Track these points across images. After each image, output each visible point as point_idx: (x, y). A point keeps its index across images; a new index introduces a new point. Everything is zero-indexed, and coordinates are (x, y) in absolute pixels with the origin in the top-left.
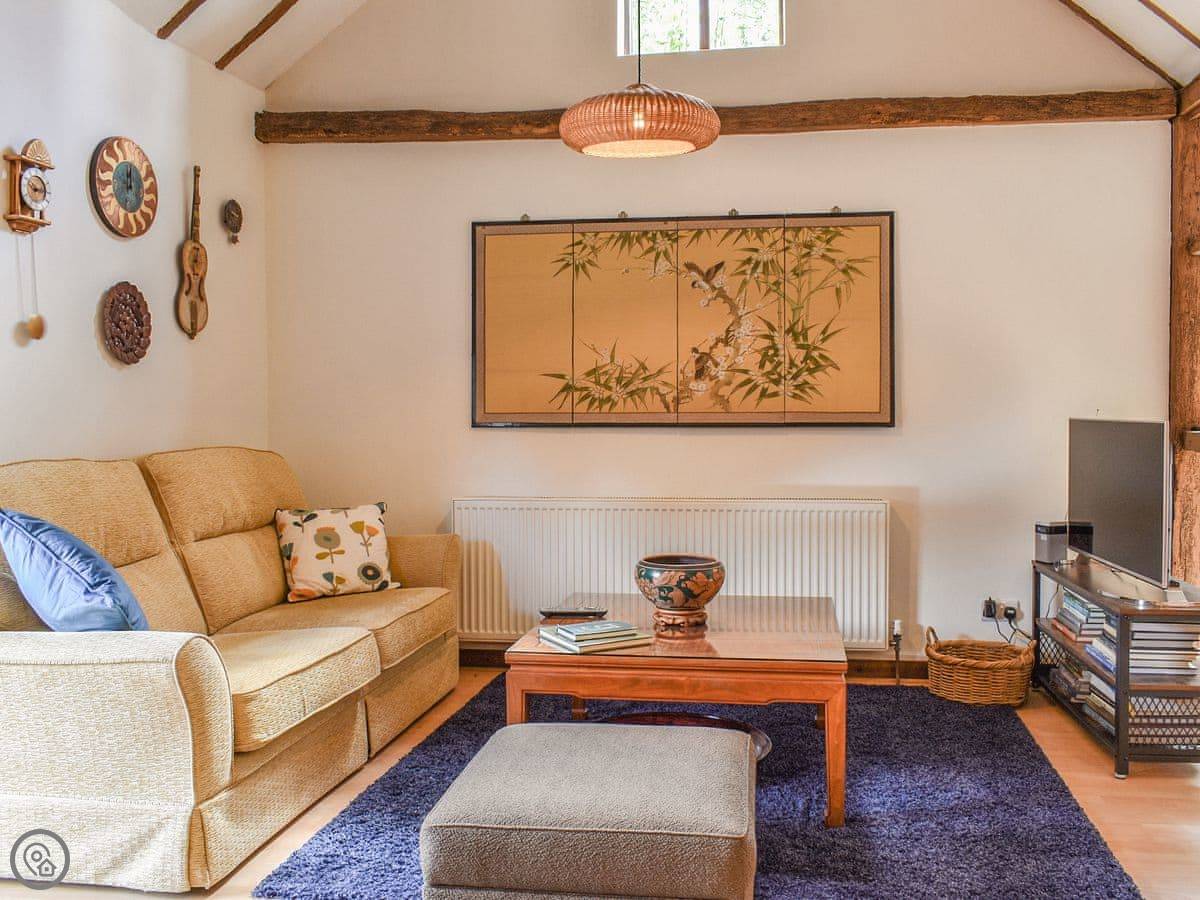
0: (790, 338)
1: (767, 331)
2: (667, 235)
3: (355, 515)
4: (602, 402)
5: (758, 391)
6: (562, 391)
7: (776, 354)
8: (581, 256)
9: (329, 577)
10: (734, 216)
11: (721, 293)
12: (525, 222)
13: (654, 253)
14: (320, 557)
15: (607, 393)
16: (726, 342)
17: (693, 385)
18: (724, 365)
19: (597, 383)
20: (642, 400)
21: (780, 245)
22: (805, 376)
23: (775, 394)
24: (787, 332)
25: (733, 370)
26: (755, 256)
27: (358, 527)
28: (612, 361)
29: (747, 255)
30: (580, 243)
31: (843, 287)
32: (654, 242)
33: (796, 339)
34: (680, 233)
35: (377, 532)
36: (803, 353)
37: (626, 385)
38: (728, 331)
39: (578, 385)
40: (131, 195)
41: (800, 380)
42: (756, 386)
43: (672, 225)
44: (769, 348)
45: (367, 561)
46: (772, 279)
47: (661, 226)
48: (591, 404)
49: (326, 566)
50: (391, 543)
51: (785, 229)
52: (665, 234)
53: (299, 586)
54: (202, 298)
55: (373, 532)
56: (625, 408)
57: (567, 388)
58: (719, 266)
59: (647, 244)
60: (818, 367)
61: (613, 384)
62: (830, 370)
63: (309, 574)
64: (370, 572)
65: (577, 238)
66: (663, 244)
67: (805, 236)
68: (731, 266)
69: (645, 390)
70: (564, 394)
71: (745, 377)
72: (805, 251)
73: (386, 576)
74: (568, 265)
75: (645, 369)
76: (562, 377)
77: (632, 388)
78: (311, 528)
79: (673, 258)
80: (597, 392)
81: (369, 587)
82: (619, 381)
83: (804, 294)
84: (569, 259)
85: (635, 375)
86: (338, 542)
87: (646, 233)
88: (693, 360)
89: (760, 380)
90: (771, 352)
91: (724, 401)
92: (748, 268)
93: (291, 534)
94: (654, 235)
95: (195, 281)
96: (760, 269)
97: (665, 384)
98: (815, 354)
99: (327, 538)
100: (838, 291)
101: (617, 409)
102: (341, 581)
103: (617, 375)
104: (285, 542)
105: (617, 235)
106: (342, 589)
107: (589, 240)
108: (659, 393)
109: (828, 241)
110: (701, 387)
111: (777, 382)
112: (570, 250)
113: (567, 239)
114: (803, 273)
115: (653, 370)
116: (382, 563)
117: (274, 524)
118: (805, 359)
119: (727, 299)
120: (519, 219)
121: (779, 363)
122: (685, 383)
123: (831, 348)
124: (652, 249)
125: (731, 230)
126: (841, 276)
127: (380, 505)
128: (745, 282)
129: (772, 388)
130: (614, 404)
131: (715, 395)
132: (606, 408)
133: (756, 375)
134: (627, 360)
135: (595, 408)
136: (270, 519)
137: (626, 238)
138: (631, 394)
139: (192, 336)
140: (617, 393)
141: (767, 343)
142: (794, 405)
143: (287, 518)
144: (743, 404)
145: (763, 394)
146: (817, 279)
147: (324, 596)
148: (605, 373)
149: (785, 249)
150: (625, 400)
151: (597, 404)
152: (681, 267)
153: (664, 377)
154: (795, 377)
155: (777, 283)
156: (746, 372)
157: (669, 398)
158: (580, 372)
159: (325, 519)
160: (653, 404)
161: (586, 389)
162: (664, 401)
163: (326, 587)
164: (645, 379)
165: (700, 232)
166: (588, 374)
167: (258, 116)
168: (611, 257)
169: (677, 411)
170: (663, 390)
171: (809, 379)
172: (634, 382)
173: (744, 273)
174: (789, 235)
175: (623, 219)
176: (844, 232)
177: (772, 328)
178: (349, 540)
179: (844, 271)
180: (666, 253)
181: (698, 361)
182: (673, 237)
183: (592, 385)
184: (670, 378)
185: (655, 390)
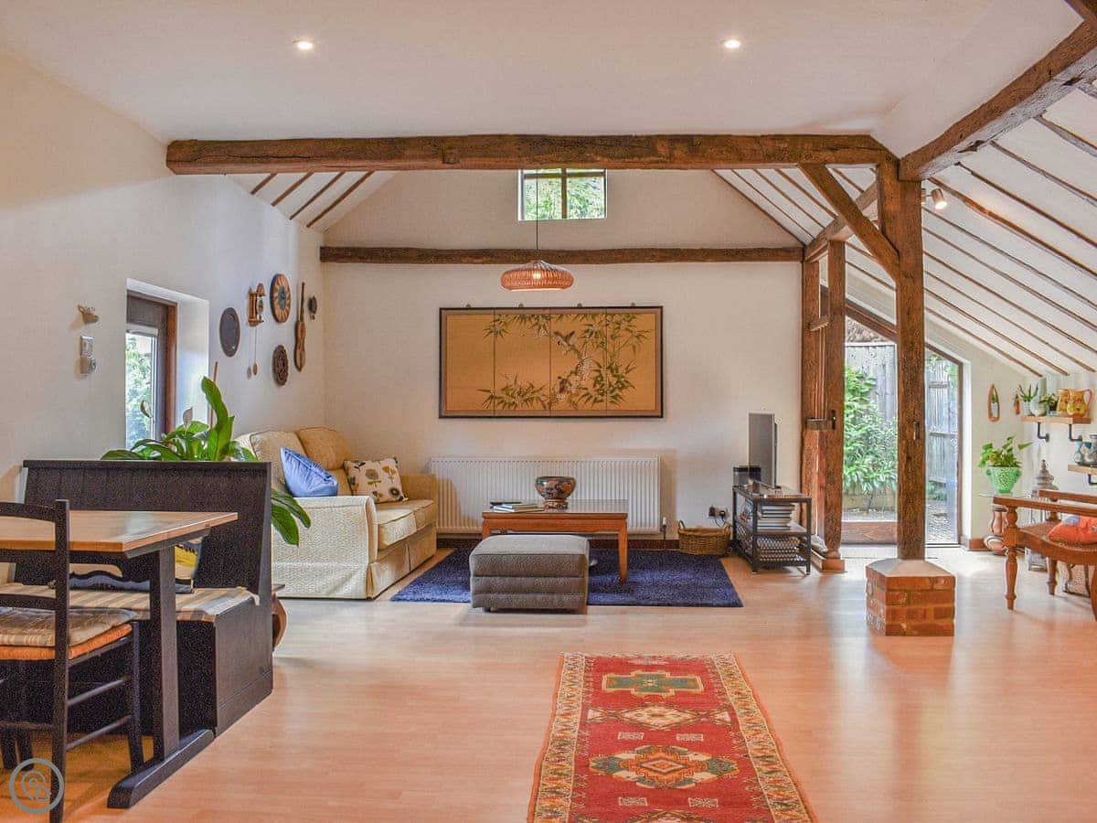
0: (609, 371)
1: (597, 368)
2: (546, 317)
3: (385, 463)
4: (510, 405)
5: (593, 399)
6: (489, 399)
7: (602, 380)
8: (499, 327)
9: (375, 494)
10: (580, 307)
11: (573, 347)
12: (468, 308)
13: (537, 327)
14: (370, 483)
15: (513, 400)
16: (576, 374)
17: (559, 396)
18: (575, 385)
19: (507, 394)
20: (532, 404)
21: (604, 323)
22: (617, 391)
23: (602, 401)
24: (608, 368)
25: (579, 388)
26: (591, 328)
27: (386, 469)
28: (515, 381)
29: (587, 327)
30: (498, 320)
31: (636, 345)
32: (538, 320)
33: (612, 371)
34: (551, 316)
36: (616, 379)
37: (523, 396)
38: (577, 368)
39: (497, 395)
40: (283, 303)
41: (614, 394)
42: (591, 397)
43: (547, 311)
44: (597, 377)
45: (392, 486)
46: (600, 340)
47: (541, 312)
48: (504, 405)
49: (373, 488)
50: (403, 479)
51: (607, 315)
52: (543, 316)
54: (303, 350)
55: (394, 472)
56: (523, 408)
57: (491, 397)
58: (572, 334)
59: (534, 321)
60: (624, 387)
61: (516, 395)
62: (629, 388)
64: (394, 492)
65: (497, 317)
66: (542, 321)
67: (617, 318)
68: (579, 333)
69: (532, 399)
70: (489, 402)
71: (585, 392)
72: (617, 326)
73: (402, 495)
74: (492, 331)
75: (532, 387)
76: (489, 391)
77: (526, 397)
78: (363, 469)
79: (548, 328)
80: (507, 399)
81: (394, 499)
82: (519, 393)
83: (616, 349)
84: (492, 328)
85: (528, 390)
86: (377, 477)
87: (533, 316)
88: (558, 383)
89: (594, 394)
90: (599, 379)
91: (575, 405)
92: (588, 335)
93: (353, 472)
94: (538, 316)
95: (301, 341)
96: (593, 335)
97: (544, 395)
98: (622, 380)
99: (372, 475)
100: (634, 347)
101: (519, 408)
102: (381, 495)
103: (518, 390)
104: (351, 476)
105: (518, 316)
106: (381, 500)
107: (503, 318)
108: (540, 400)
109: (629, 321)
110: (563, 397)
111: (602, 394)
112: (493, 324)
113: (491, 318)
114: (616, 337)
115: (537, 388)
116: (400, 488)
117: (343, 467)
118: (617, 382)
119: (576, 351)
120: (463, 306)
121: (603, 385)
122: (554, 395)
123: (631, 377)
124: (536, 324)
125: (579, 315)
126: (635, 339)
127: (395, 459)
128: (586, 342)
129: (600, 398)
130: (516, 406)
131: (570, 401)
132: (512, 408)
133: (591, 390)
134: (523, 383)
135: (506, 407)
136: (341, 464)
137: (523, 318)
138: (526, 400)
139: (300, 371)
140: (518, 400)
141: (597, 374)
142: (613, 407)
143: (350, 464)
144: (587, 407)
145: (595, 400)
146: (622, 341)
148: (512, 389)
149: (607, 325)
150: (522, 404)
151: (507, 405)
152: (552, 334)
153: (543, 392)
154: (612, 392)
155: (602, 343)
156: (586, 389)
157: (546, 403)
158: (498, 388)
159: (369, 465)
160: (537, 406)
161: (502, 398)
162: (543, 404)
164: (533, 393)
165: (562, 316)
166: (503, 389)
167: (321, 248)
168: (515, 329)
169: (550, 410)
170: (543, 398)
171: (620, 393)
172: (526, 394)
173: (585, 337)
174: (609, 318)
175: (521, 308)
176: (637, 316)
177: (601, 367)
178: (383, 476)
179: (637, 337)
180: (544, 326)
181: (561, 383)
182: (548, 318)
183: (505, 396)
184: (546, 392)
185: (538, 398)
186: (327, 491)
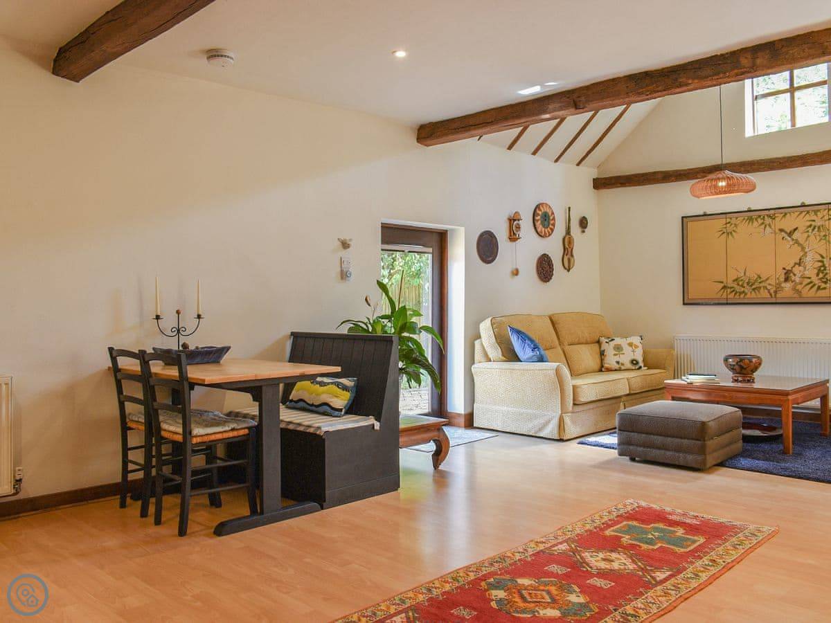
1: (820, 259)
3: (629, 340)
4: (740, 293)
5: (816, 287)
6: (722, 288)
7: (825, 270)
8: (730, 228)
9: (618, 362)
10: (803, 205)
11: (797, 242)
12: (705, 215)
13: (764, 225)
14: (615, 355)
15: (743, 289)
16: (800, 265)
17: (783, 285)
18: (798, 275)
19: (738, 285)
20: (759, 291)
21: (826, 218)
23: (825, 288)
25: (803, 277)
26: (813, 223)
27: (630, 345)
28: (745, 273)
29: (810, 223)
30: (729, 223)
32: (764, 220)
34: (776, 215)
35: (638, 347)
37: (751, 286)
38: (800, 259)
39: (729, 286)
40: (546, 223)
42: (815, 285)
43: (772, 212)
44: (821, 266)
45: (633, 358)
46: (822, 234)
47: (767, 212)
48: (735, 294)
49: (617, 358)
50: (644, 352)
51: (829, 210)
52: (769, 216)
53: (606, 365)
54: (572, 256)
55: (636, 347)
56: (752, 296)
57: (724, 287)
58: (795, 229)
59: (760, 221)
61: (745, 285)
63: (611, 361)
64: (635, 362)
65: (728, 220)
66: (768, 221)
68: (801, 229)
69: (760, 288)
70: (723, 290)
71: (809, 280)
73: (641, 364)
74: (724, 233)
75: (760, 278)
76: (722, 282)
77: (753, 287)
78: (612, 344)
79: (773, 227)
80: (738, 289)
81: (634, 368)
82: (748, 283)
84: (725, 230)
85: (756, 281)
86: (622, 350)
87: (760, 216)
88: (783, 274)
89: (817, 282)
90: (822, 268)
91: (799, 292)
92: (810, 229)
93: (605, 346)
94: (764, 217)
95: (570, 250)
96: (816, 230)
97: (769, 284)
99: (618, 348)
101: (748, 296)
102: (623, 364)
103: (747, 281)
104: (602, 349)
105: (746, 218)
106: (623, 368)
107: (733, 221)
108: (767, 289)
110: (788, 286)
111: (825, 283)
112: (725, 226)
113: (724, 221)
115: (764, 278)
116: (640, 359)
117: (599, 342)
119: (800, 245)
120: (702, 213)
122: (779, 284)
124: (763, 223)
125: (802, 212)
127: (641, 337)
128: (809, 236)
129: (823, 285)
130: (746, 294)
131: (794, 289)
132: (742, 296)
133: (815, 279)
134: (752, 274)
135: (737, 296)
136: (597, 339)
137: (750, 219)
138: (754, 289)
139: (569, 271)
140: (747, 289)
141: (820, 264)
143: (603, 340)
144: (809, 293)
145: (818, 288)
147: (616, 370)
148: (742, 280)
149: (829, 219)
150: (751, 293)
151: (738, 294)
152: (777, 231)
153: (768, 282)
155: (825, 236)
156: (810, 278)
157: (772, 291)
158: (730, 281)
159: (618, 341)
160: (764, 294)
161: (733, 287)
162: (769, 292)
163: (617, 366)
164: (760, 283)
165: (785, 214)
166: (734, 281)
167: (594, 179)
168: (744, 229)
169: (776, 297)
170: (769, 287)
172: (755, 284)
173: (808, 231)
175: (750, 211)
177: (823, 257)
178: (627, 349)
180: (770, 225)
181: (786, 273)
182: (773, 217)
183: (736, 286)
184: (772, 281)
185: (765, 288)
186: (535, 359)
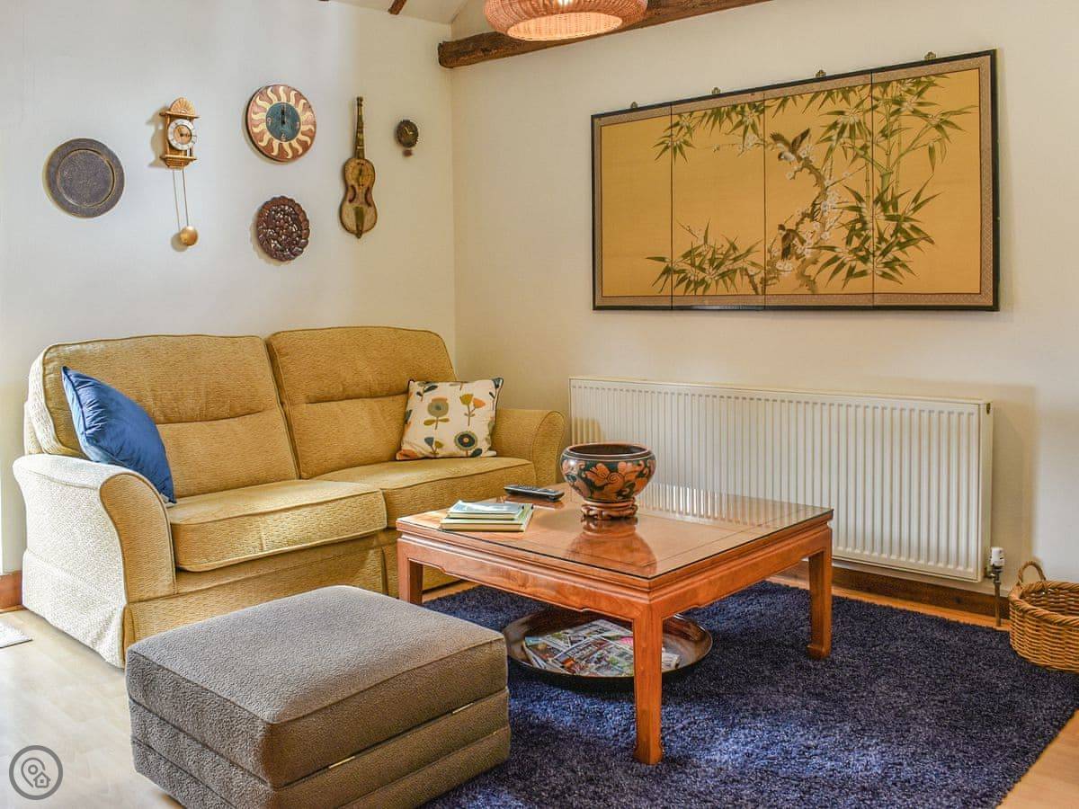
0: (878, 209)
1: (854, 203)
2: (755, 107)
3: (468, 389)
4: (699, 283)
5: (846, 269)
6: (663, 273)
7: (863, 228)
8: (680, 138)
9: (429, 441)
10: (821, 78)
11: (807, 164)
12: (635, 109)
13: (742, 128)
14: (428, 423)
15: (701, 275)
16: (812, 216)
17: (780, 265)
18: (810, 242)
19: (692, 265)
20: (732, 281)
21: (867, 105)
22: (895, 252)
23: (863, 273)
24: (876, 202)
25: (819, 247)
26: (841, 119)
27: (466, 399)
28: (706, 241)
29: (834, 118)
30: (677, 124)
31: (937, 146)
32: (743, 115)
33: (885, 209)
34: (766, 103)
35: (484, 404)
36: (893, 225)
37: (718, 267)
38: (814, 205)
39: (676, 268)
41: (890, 256)
42: (843, 265)
43: (758, 96)
44: (857, 221)
46: (859, 143)
47: (748, 98)
48: (687, 287)
49: (429, 431)
51: (873, 86)
52: (753, 106)
53: (405, 447)
55: (479, 404)
56: (717, 291)
57: (667, 271)
58: (805, 135)
59: (736, 118)
60: (910, 241)
61: (706, 266)
62: (922, 243)
63: (415, 440)
64: (466, 440)
65: (676, 119)
66: (751, 116)
67: (893, 91)
68: (817, 133)
69: (735, 271)
70: (665, 276)
71: (831, 255)
72: (895, 107)
73: (482, 444)
74: (667, 148)
75: (735, 249)
76: (662, 259)
77: (723, 269)
79: (761, 131)
80: (694, 274)
81: (464, 453)
82: (711, 261)
83: (893, 158)
84: (668, 141)
85: (726, 256)
86: (446, 411)
87: (735, 107)
88: (780, 238)
89: (847, 257)
90: (858, 226)
91: (810, 282)
92: (834, 133)
93: (414, 402)
94: (743, 108)
95: (360, 192)
96: (846, 133)
97: (753, 264)
98: (906, 226)
99: (439, 407)
100: (931, 151)
101: (712, 291)
102: (440, 445)
103: (709, 256)
104: (408, 409)
105: (709, 112)
106: (441, 452)
107: (685, 120)
108: (747, 274)
109: (919, 94)
110: (788, 267)
111: (864, 260)
112: (669, 132)
113: (666, 122)
114: (893, 133)
115: (742, 251)
116: (482, 433)
117: (405, 392)
118: (896, 232)
119: (813, 170)
120: (628, 107)
121: (867, 238)
122: (772, 263)
123: (923, 219)
124: (741, 123)
125: (817, 94)
126: (935, 133)
127: (496, 380)
128: (831, 150)
129: (860, 266)
130: (707, 286)
131: (801, 275)
132: (700, 290)
133: (844, 253)
134: (719, 242)
135: (690, 292)
137: (717, 114)
138: (723, 275)
139: (359, 234)
140: (710, 275)
141: (854, 215)
142: (884, 286)
143: (415, 388)
144: (831, 285)
145: (851, 273)
146: (907, 138)
147: (427, 458)
148: (700, 254)
149: (874, 108)
150: (717, 282)
151: (692, 286)
152: (768, 139)
153: (751, 257)
154: (884, 254)
155: (864, 148)
156: (832, 249)
157: (757, 280)
158: (677, 255)
160: (741, 284)
161: (683, 271)
162: (752, 282)
163: (427, 449)
164: (734, 260)
165: (785, 99)
166: (685, 256)
167: (441, 45)
168: (706, 137)
169: (764, 293)
170: (752, 270)
171: (900, 255)
172: (724, 263)
173: (829, 139)
174: (877, 92)
175: (717, 95)
176: (937, 80)
177: (860, 199)
179: (938, 127)
180: (753, 126)
181: (785, 238)
182: (759, 108)
183: (688, 267)
184: (757, 257)
185: (744, 271)
